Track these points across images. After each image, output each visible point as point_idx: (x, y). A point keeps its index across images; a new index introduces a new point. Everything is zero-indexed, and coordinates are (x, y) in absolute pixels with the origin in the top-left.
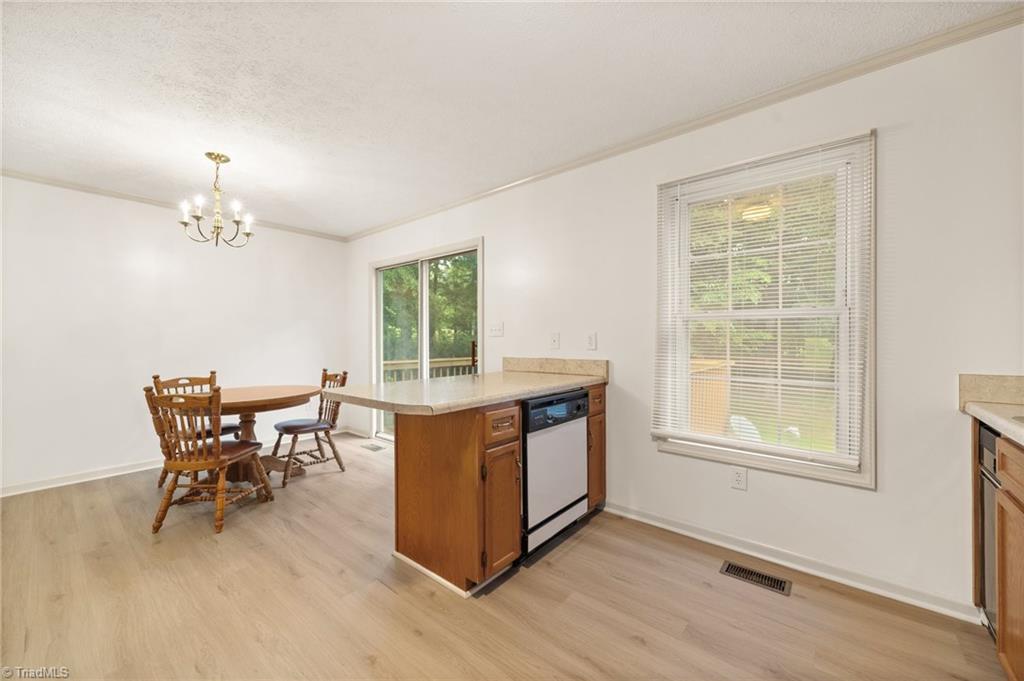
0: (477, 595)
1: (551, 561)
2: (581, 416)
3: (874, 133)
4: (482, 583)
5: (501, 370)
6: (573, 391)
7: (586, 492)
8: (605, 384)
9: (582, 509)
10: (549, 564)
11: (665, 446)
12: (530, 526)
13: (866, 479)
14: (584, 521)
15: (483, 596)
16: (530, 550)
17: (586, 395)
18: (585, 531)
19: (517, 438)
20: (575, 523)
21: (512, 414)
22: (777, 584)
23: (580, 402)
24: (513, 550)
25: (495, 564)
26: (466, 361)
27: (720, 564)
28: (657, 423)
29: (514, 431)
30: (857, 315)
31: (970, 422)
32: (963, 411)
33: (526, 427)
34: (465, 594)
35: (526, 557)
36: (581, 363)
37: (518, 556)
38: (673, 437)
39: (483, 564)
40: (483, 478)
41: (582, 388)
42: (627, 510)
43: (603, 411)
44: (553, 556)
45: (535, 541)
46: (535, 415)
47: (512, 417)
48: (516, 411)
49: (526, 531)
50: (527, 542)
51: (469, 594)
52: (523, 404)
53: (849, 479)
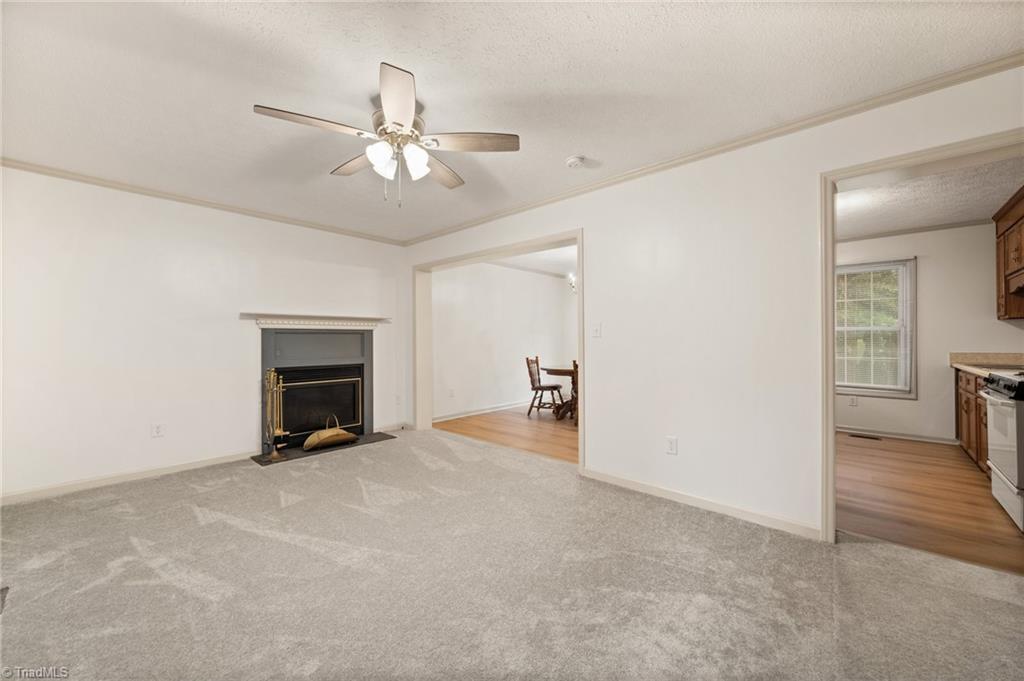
13: (913, 396)
31: (954, 369)
32: (952, 366)
53: (906, 396)
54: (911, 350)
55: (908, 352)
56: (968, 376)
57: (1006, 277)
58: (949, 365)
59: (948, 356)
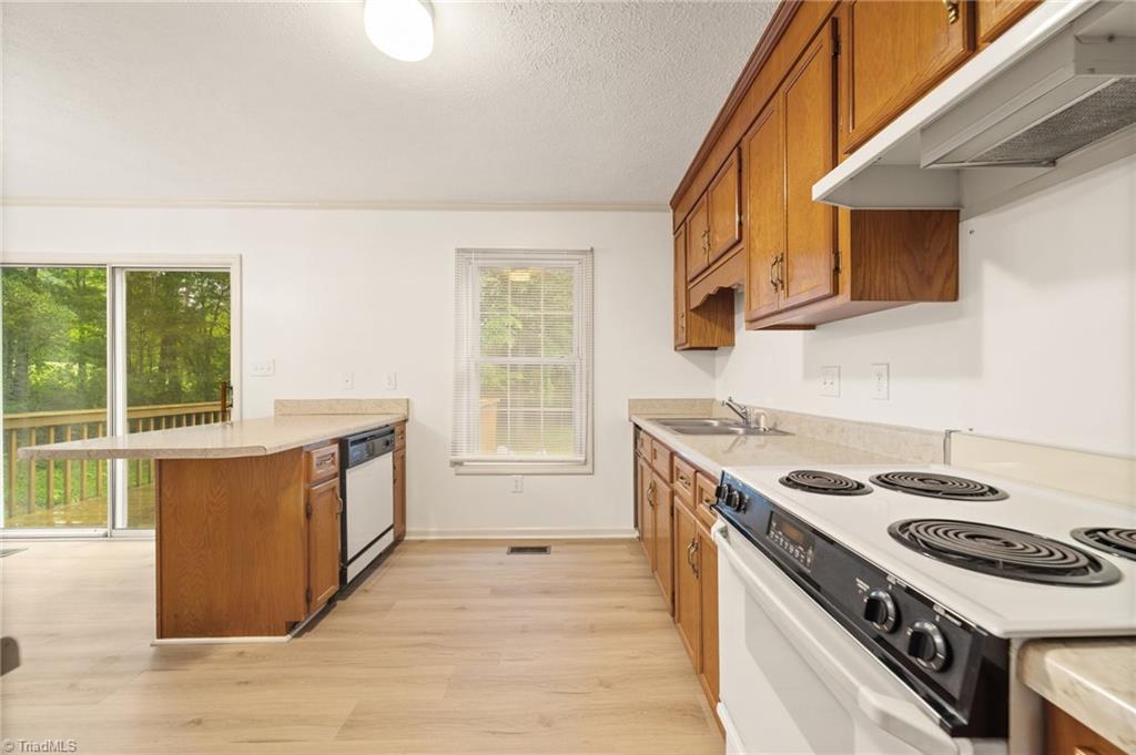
0: (299, 635)
1: (368, 588)
2: (386, 452)
3: (592, 250)
4: (306, 618)
5: (273, 414)
6: (380, 428)
7: (391, 523)
8: (405, 421)
9: (389, 538)
10: (366, 591)
11: (462, 470)
12: (349, 558)
13: (588, 469)
14: (389, 551)
15: (307, 634)
16: (349, 581)
17: (392, 431)
18: (392, 558)
19: (335, 476)
20: (381, 555)
21: (332, 451)
22: (543, 550)
23: (388, 438)
24: (334, 584)
25: (319, 599)
26: (216, 406)
27: (506, 549)
28: (455, 451)
29: (335, 468)
30: (584, 364)
31: (632, 426)
32: (630, 420)
33: (344, 464)
34: (285, 639)
35: (345, 587)
36: (380, 403)
37: (337, 589)
38: (468, 461)
39: (308, 600)
40: (308, 515)
41: (387, 426)
42: (427, 533)
43: (404, 447)
44: (368, 583)
45: (353, 571)
46: (354, 451)
47: (333, 455)
48: (335, 448)
49: (345, 562)
50: (346, 574)
51: (289, 636)
52: (343, 443)
53: (580, 470)
54: (587, 395)
55: (584, 400)
56: (655, 444)
57: (687, 284)
58: (627, 419)
59: (627, 402)
